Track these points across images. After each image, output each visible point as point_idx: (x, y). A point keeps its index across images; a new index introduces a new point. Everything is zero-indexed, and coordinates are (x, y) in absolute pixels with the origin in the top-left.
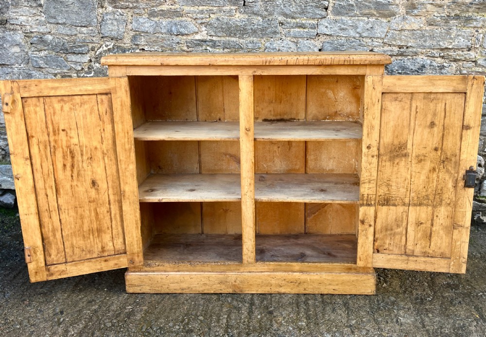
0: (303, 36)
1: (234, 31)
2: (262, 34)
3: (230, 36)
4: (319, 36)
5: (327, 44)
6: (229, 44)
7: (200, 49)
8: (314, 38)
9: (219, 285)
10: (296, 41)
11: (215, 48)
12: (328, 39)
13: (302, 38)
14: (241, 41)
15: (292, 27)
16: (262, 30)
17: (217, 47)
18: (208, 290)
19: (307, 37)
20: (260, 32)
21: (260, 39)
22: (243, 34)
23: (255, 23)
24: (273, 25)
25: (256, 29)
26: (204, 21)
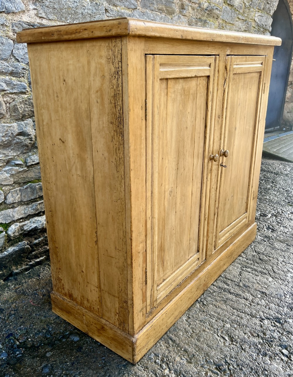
23: (85, 6)
24: (101, 12)
25: (86, 14)
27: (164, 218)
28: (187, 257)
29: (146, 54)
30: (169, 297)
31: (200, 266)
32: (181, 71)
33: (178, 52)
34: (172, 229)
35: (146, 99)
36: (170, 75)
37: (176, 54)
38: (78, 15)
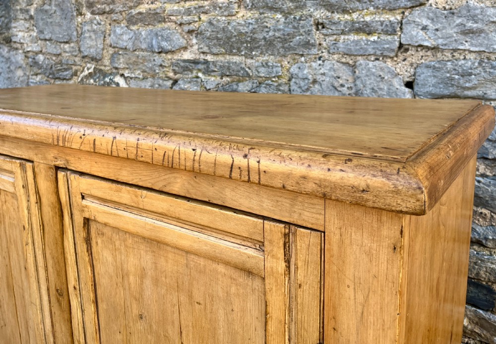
0: (366, 50)
1: (237, 43)
2: (283, 47)
3: (231, 53)
4: (407, 50)
5: (425, 70)
6: (229, 68)
7: (190, 76)
8: (392, 54)
10: (351, 62)
11: (209, 75)
12: (429, 59)
13: (366, 56)
14: (249, 61)
15: (343, 33)
16: (284, 41)
17: (212, 74)
19: (374, 54)
20: (280, 45)
21: (280, 59)
22: (252, 50)
24: (304, 30)
25: (272, 38)
26: (192, 27)
38: (259, 42)
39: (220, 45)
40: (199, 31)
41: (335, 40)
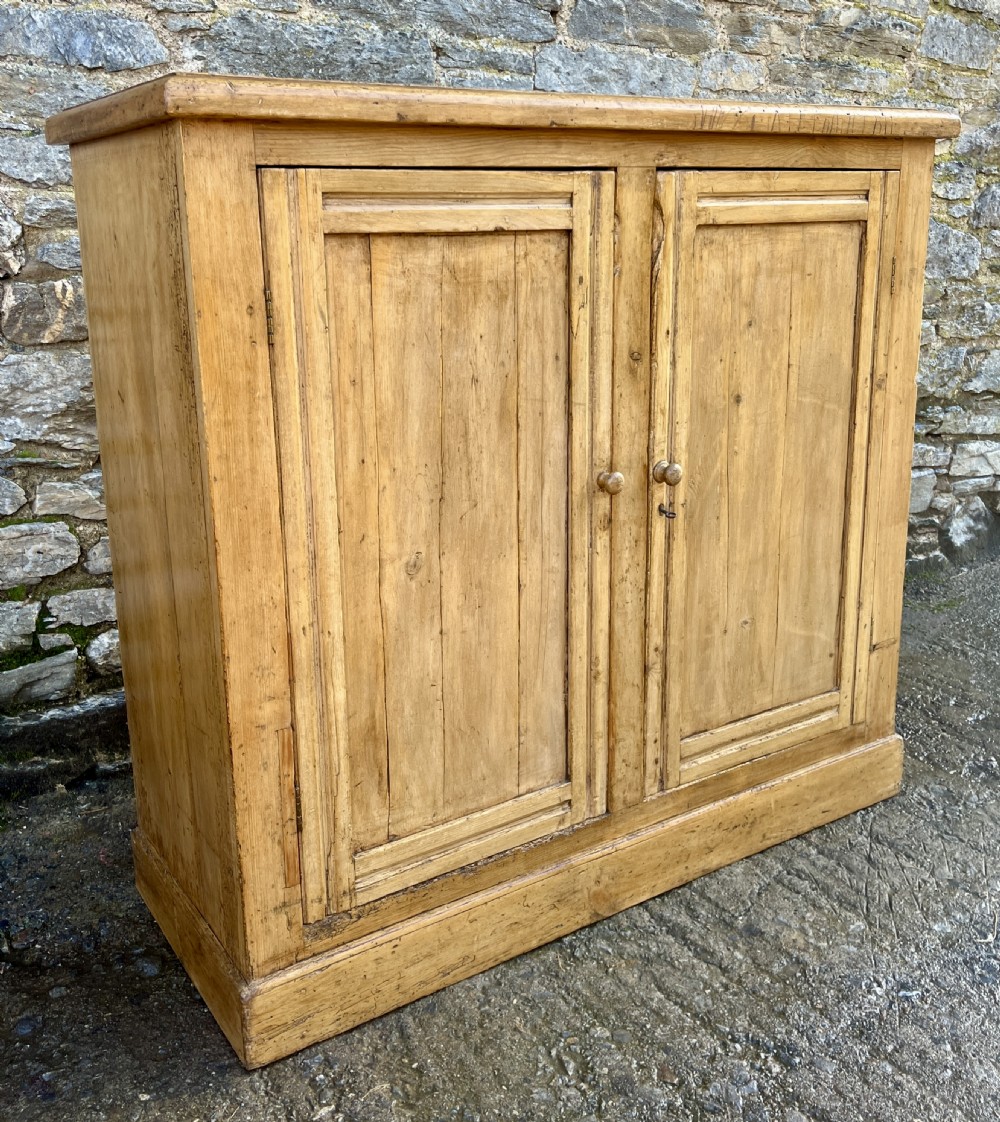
2: (382, 79)
9: (553, 913)
18: (522, 943)
23: (362, 42)
24: (421, 55)
25: (367, 63)
26: (194, 21)
27: (380, 641)
28: (510, 787)
29: (259, 167)
30: (420, 896)
31: (578, 830)
32: (426, 215)
33: (403, 160)
34: (427, 683)
35: (267, 288)
36: (369, 223)
37: (395, 164)
38: (340, 67)
39: (257, 66)
40: (212, 33)
41: (460, 76)
